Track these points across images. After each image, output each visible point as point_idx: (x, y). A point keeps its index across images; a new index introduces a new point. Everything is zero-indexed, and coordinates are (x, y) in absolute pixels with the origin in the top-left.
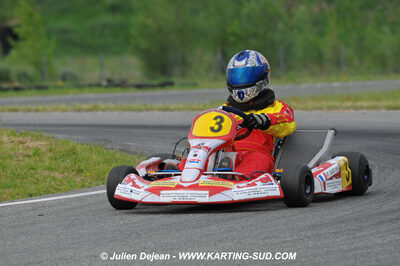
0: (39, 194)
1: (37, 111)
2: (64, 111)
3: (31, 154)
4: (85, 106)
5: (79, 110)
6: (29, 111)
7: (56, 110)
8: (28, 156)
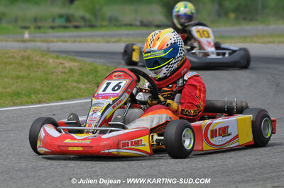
0: (67, 99)
1: (80, 42)
2: (99, 42)
3: (66, 71)
4: (114, 39)
5: (108, 42)
6: (75, 42)
7: (93, 41)
8: (65, 73)
